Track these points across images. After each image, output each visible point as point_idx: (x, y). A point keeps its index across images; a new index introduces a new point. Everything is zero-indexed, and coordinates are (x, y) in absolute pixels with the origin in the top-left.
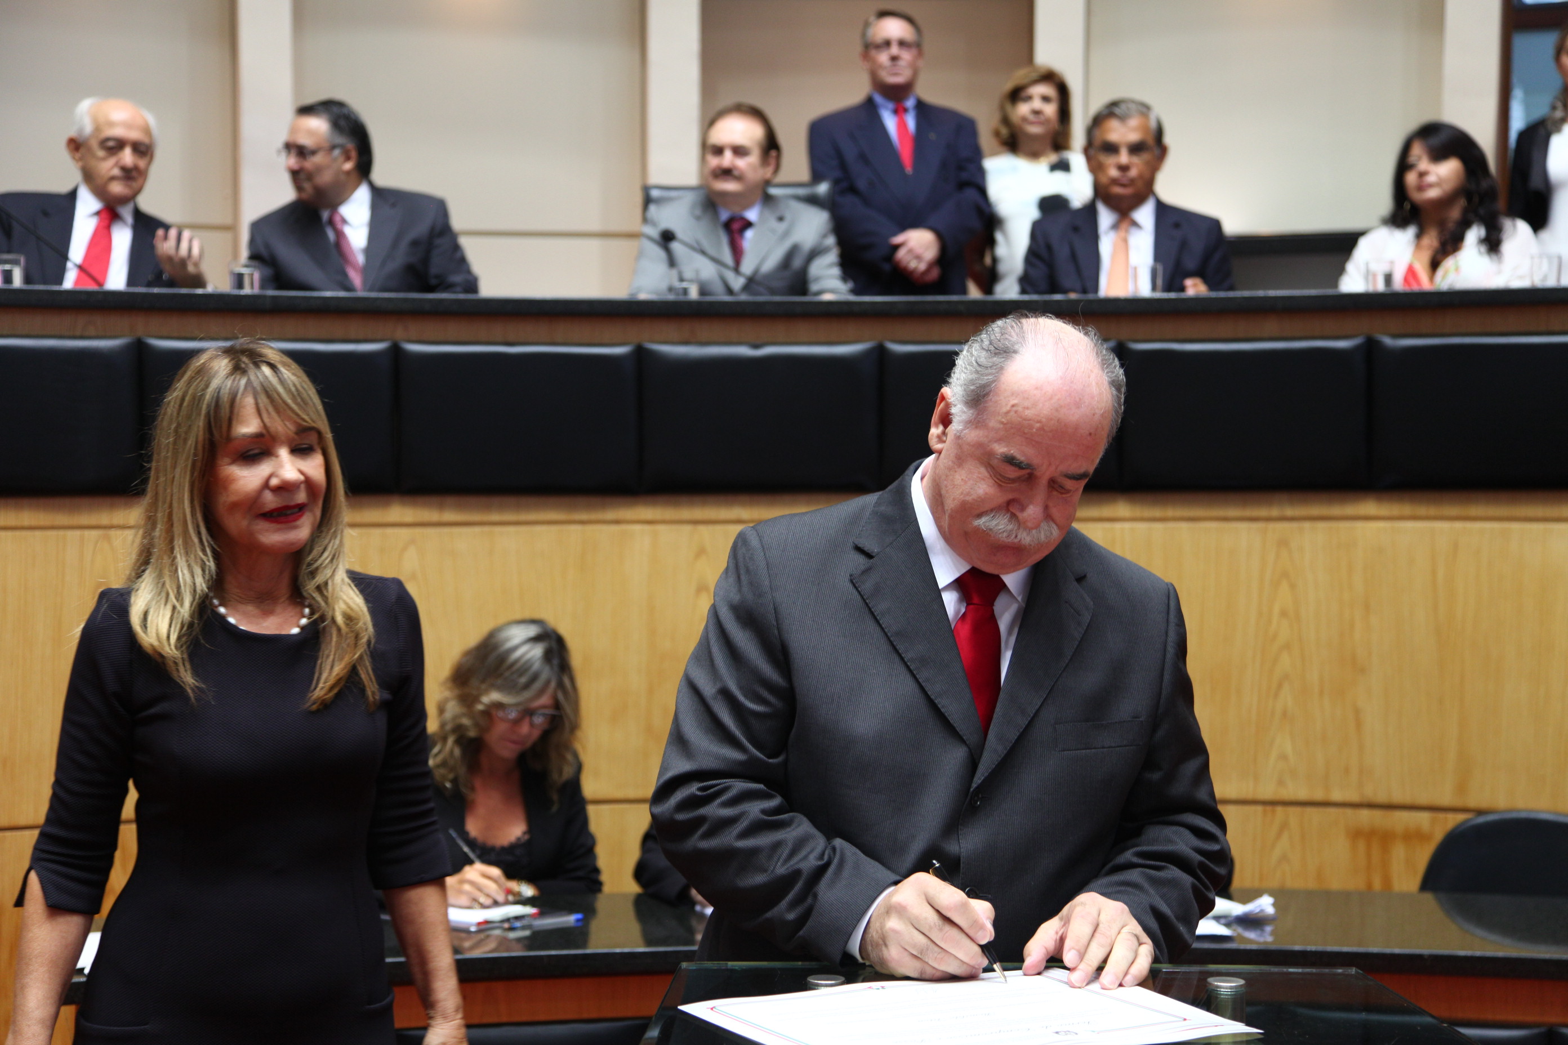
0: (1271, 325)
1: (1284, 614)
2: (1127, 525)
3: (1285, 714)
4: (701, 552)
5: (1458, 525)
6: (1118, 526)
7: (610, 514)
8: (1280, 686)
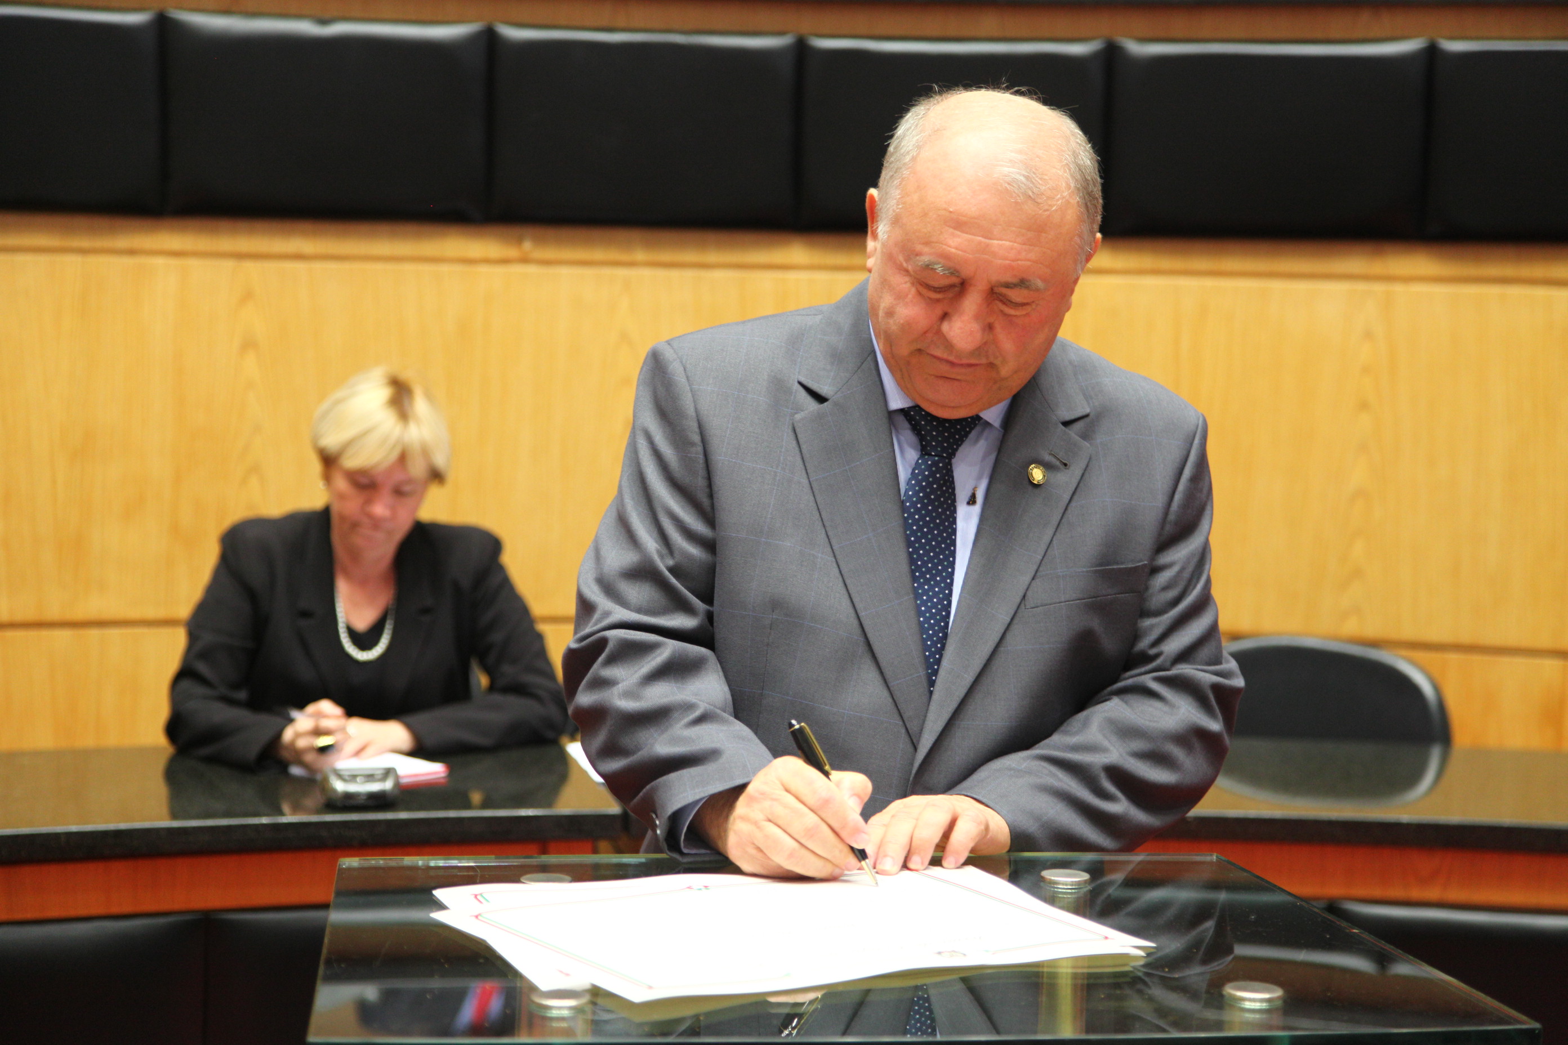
0: (989, 22)
2: (803, 276)
4: (248, 296)
5: (1209, 283)
6: (792, 276)
7: (123, 241)
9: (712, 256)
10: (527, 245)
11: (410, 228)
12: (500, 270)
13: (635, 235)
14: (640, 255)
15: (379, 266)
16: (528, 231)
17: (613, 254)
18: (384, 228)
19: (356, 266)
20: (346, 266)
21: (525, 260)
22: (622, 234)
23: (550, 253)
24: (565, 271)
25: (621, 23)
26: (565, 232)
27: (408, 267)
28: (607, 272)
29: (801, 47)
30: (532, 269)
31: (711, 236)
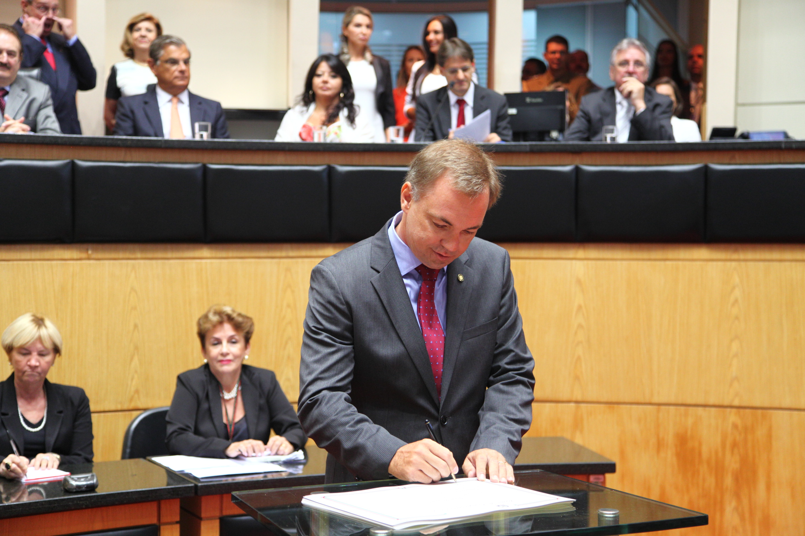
0: (281, 158)
1: (288, 306)
2: (208, 261)
3: (289, 357)
6: (204, 261)
8: (286, 343)
9: (169, 255)
10: (90, 252)
11: (39, 246)
12: (79, 262)
13: (137, 246)
14: (139, 255)
15: (25, 262)
16: (90, 246)
17: (127, 255)
18: (27, 247)
19: (15, 263)
20: (10, 263)
21: (89, 259)
22: (131, 246)
23: (100, 255)
24: (107, 262)
25: (128, 159)
26: (106, 246)
27: (38, 262)
28: (124, 262)
29: (205, 168)
30: (92, 262)
31: (169, 246)
